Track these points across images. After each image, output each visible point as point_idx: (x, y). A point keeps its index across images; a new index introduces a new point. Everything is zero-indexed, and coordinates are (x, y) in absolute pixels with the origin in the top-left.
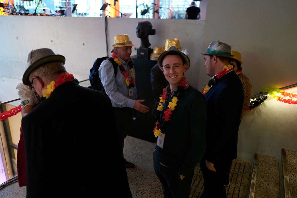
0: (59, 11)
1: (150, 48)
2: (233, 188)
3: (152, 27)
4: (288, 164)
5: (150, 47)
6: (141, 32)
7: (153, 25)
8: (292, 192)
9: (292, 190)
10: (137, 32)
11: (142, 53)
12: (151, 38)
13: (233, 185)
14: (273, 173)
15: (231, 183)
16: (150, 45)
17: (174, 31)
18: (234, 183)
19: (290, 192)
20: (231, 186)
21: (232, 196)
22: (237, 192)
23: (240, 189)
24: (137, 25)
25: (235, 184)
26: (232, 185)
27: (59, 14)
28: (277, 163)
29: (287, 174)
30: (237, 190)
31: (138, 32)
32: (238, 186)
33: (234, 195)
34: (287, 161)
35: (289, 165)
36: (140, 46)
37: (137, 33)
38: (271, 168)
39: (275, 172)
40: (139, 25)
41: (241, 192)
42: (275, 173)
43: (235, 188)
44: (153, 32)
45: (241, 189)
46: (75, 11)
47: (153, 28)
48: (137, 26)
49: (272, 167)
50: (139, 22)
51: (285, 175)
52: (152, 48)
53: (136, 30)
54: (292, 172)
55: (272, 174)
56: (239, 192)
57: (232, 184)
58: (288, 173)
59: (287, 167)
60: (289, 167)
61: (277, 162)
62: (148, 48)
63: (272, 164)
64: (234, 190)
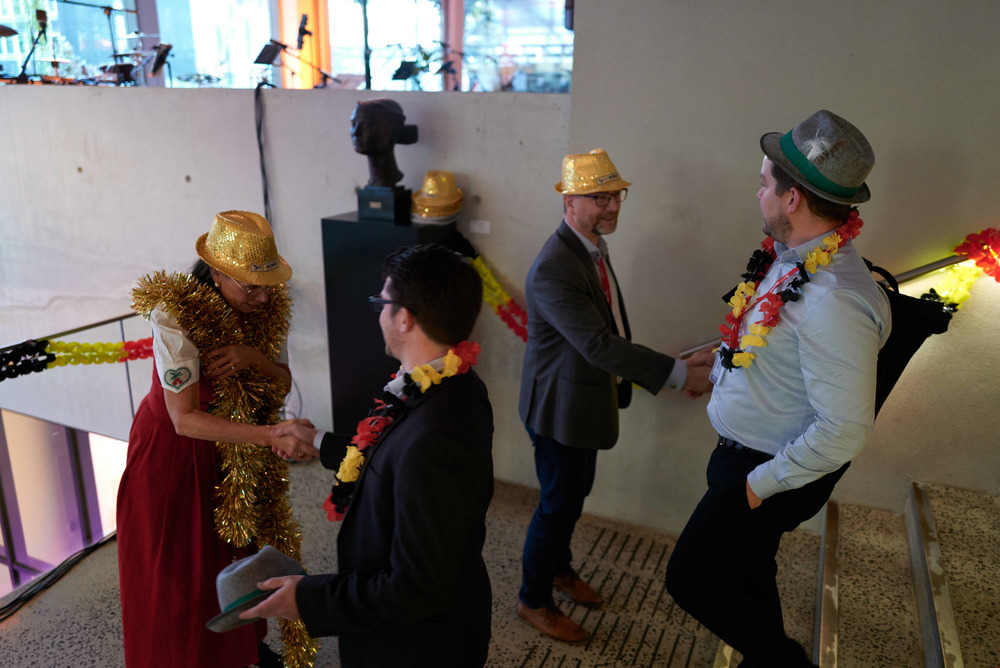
0: (115, 69)
1: (402, 188)
2: (675, 637)
3: (404, 118)
4: (841, 548)
5: (399, 184)
6: (365, 135)
7: (406, 112)
8: (842, 637)
9: (842, 629)
10: (353, 136)
11: (374, 205)
12: (402, 154)
13: (675, 628)
14: (797, 579)
15: (670, 621)
16: (400, 176)
17: (478, 130)
18: (680, 621)
19: (836, 636)
20: (666, 631)
21: (666, 662)
22: (684, 648)
23: (695, 638)
24: (354, 111)
25: (683, 624)
26: (672, 627)
27: (112, 77)
28: (816, 547)
29: (834, 578)
30: (687, 641)
31: (358, 134)
32: (691, 629)
33: (674, 659)
34: (839, 538)
35: (842, 551)
36: (369, 181)
37: (355, 138)
38: (796, 563)
39: (805, 577)
40: (358, 111)
41: (697, 649)
42: (806, 580)
43: (679, 636)
44: (410, 136)
45: (697, 640)
46: (165, 67)
47: (408, 122)
48: (352, 117)
49: (798, 560)
50: (359, 103)
51: (827, 583)
52: (407, 187)
53: (351, 130)
54: (851, 571)
55: (796, 582)
56: (691, 649)
57: (672, 624)
58: (836, 577)
59: (837, 555)
60: (844, 557)
61: (815, 543)
62: (392, 185)
63: (800, 551)
64: (676, 643)
